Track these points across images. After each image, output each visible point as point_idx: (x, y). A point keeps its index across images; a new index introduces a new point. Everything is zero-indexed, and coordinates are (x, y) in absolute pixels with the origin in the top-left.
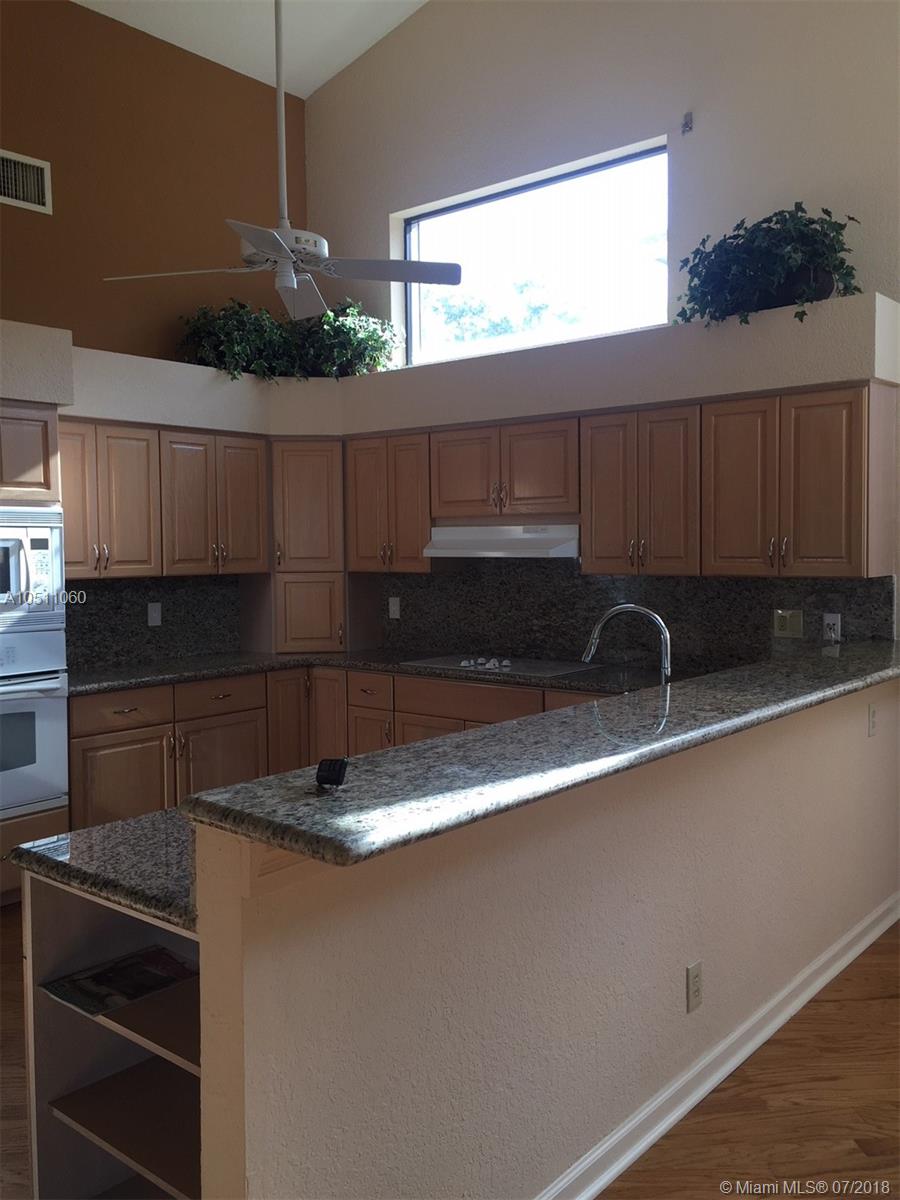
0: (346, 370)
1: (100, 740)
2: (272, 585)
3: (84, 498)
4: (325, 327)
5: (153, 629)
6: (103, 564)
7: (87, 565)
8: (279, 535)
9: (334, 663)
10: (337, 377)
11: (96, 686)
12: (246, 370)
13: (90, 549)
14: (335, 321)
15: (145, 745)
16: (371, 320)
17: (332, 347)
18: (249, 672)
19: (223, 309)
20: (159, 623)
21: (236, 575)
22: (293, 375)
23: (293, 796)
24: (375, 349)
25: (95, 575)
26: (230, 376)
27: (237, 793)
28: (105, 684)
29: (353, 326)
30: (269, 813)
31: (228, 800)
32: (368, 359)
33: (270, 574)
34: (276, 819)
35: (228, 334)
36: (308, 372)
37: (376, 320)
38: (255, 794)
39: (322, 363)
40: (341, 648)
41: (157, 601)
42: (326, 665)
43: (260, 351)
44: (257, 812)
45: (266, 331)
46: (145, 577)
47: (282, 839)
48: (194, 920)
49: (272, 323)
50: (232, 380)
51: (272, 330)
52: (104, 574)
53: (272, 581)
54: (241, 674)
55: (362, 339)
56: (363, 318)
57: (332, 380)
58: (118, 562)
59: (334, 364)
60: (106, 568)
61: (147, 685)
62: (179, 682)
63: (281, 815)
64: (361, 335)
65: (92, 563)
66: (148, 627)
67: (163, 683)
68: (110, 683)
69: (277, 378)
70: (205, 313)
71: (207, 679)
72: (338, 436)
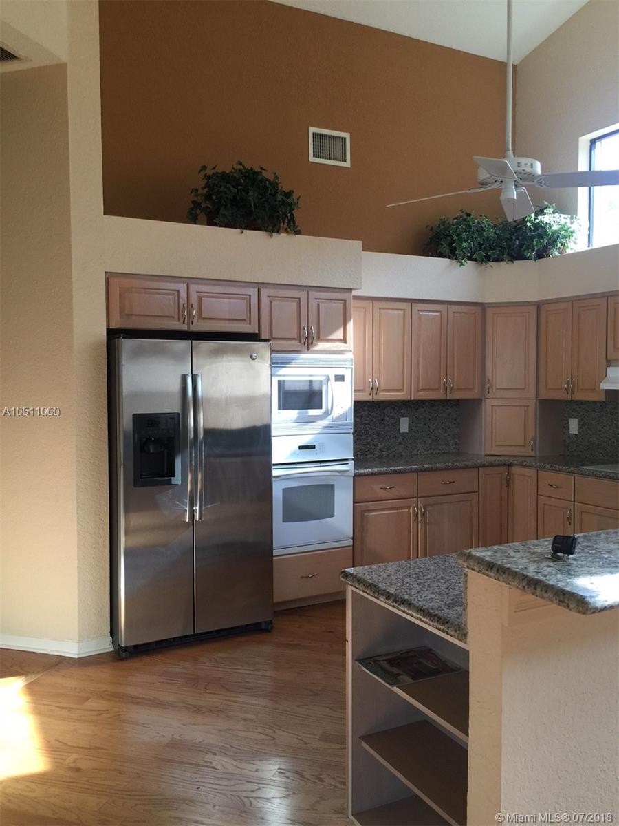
0: (542, 254)
1: (371, 505)
2: (483, 408)
3: (364, 348)
4: (528, 224)
5: (403, 435)
6: (375, 391)
7: (365, 392)
8: (489, 373)
9: (528, 464)
10: (535, 260)
11: (370, 470)
12: (470, 259)
13: (367, 381)
14: (535, 219)
15: (399, 511)
16: (563, 216)
17: (532, 238)
18: (466, 467)
19: (456, 218)
20: (407, 432)
21: (458, 400)
22: (502, 260)
23: (536, 559)
24: (565, 237)
25: (370, 398)
26: (459, 264)
27: (496, 552)
28: (376, 470)
29: (548, 222)
30: (522, 569)
31: (490, 557)
32: (559, 245)
33: (481, 400)
34: (528, 574)
35: (458, 235)
36: (514, 257)
37: (566, 216)
38: (509, 554)
39: (525, 250)
40: (532, 454)
41: (406, 416)
42: (522, 465)
43: (480, 245)
44: (514, 567)
45: (485, 231)
46: (399, 401)
47: (535, 588)
48: (465, 635)
49: (490, 225)
50: (460, 266)
51: (489, 230)
52: (376, 398)
53: (483, 404)
54: (461, 468)
55: (556, 231)
56: (557, 215)
57: (532, 261)
58: (384, 390)
59: (534, 250)
60: (376, 394)
61: (400, 472)
62: (421, 471)
63: (531, 571)
64: (555, 227)
65: (368, 391)
66: (400, 433)
67: (411, 471)
68: (379, 469)
69: (491, 263)
70: (444, 222)
71: (440, 470)
72: (535, 302)
